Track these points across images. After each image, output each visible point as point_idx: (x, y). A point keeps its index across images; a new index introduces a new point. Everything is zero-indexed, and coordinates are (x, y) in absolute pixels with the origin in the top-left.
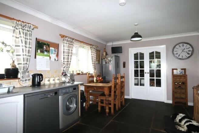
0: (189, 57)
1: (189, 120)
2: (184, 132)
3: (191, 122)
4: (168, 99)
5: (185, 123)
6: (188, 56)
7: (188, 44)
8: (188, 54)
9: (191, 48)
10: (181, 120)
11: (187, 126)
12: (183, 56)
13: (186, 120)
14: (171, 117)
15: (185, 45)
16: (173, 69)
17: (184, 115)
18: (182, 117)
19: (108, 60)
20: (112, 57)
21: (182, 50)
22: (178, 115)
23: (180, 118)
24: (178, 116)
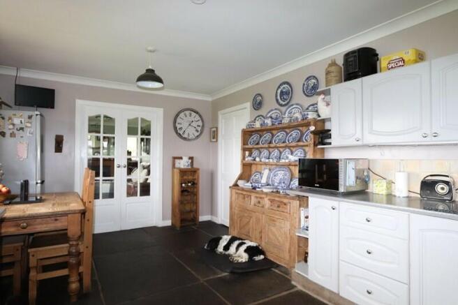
0: (197, 136)
1: (240, 241)
2: (246, 262)
3: (244, 243)
4: (164, 219)
5: (237, 248)
6: (197, 134)
7: (197, 113)
8: (197, 131)
9: (200, 121)
10: (227, 248)
11: (245, 251)
12: (191, 134)
13: (237, 243)
14: (205, 247)
15: (193, 114)
16: (175, 158)
17: (229, 237)
18: (228, 240)
19: (14, 125)
20: (30, 117)
21: (188, 124)
22: (221, 238)
23: (225, 243)
24: (221, 241)
